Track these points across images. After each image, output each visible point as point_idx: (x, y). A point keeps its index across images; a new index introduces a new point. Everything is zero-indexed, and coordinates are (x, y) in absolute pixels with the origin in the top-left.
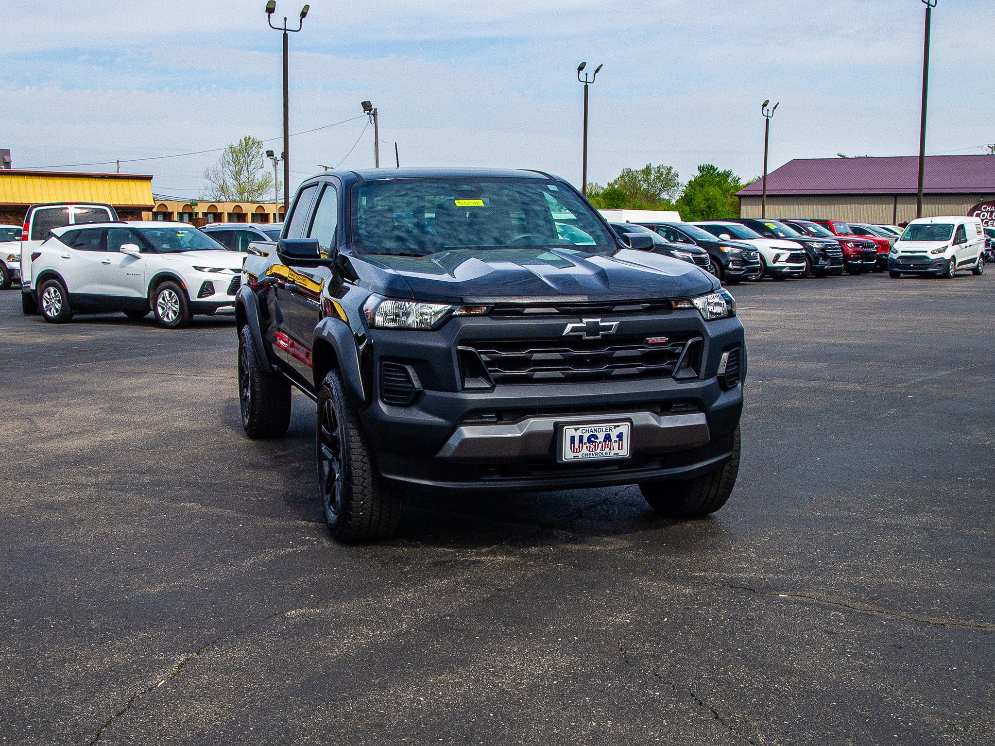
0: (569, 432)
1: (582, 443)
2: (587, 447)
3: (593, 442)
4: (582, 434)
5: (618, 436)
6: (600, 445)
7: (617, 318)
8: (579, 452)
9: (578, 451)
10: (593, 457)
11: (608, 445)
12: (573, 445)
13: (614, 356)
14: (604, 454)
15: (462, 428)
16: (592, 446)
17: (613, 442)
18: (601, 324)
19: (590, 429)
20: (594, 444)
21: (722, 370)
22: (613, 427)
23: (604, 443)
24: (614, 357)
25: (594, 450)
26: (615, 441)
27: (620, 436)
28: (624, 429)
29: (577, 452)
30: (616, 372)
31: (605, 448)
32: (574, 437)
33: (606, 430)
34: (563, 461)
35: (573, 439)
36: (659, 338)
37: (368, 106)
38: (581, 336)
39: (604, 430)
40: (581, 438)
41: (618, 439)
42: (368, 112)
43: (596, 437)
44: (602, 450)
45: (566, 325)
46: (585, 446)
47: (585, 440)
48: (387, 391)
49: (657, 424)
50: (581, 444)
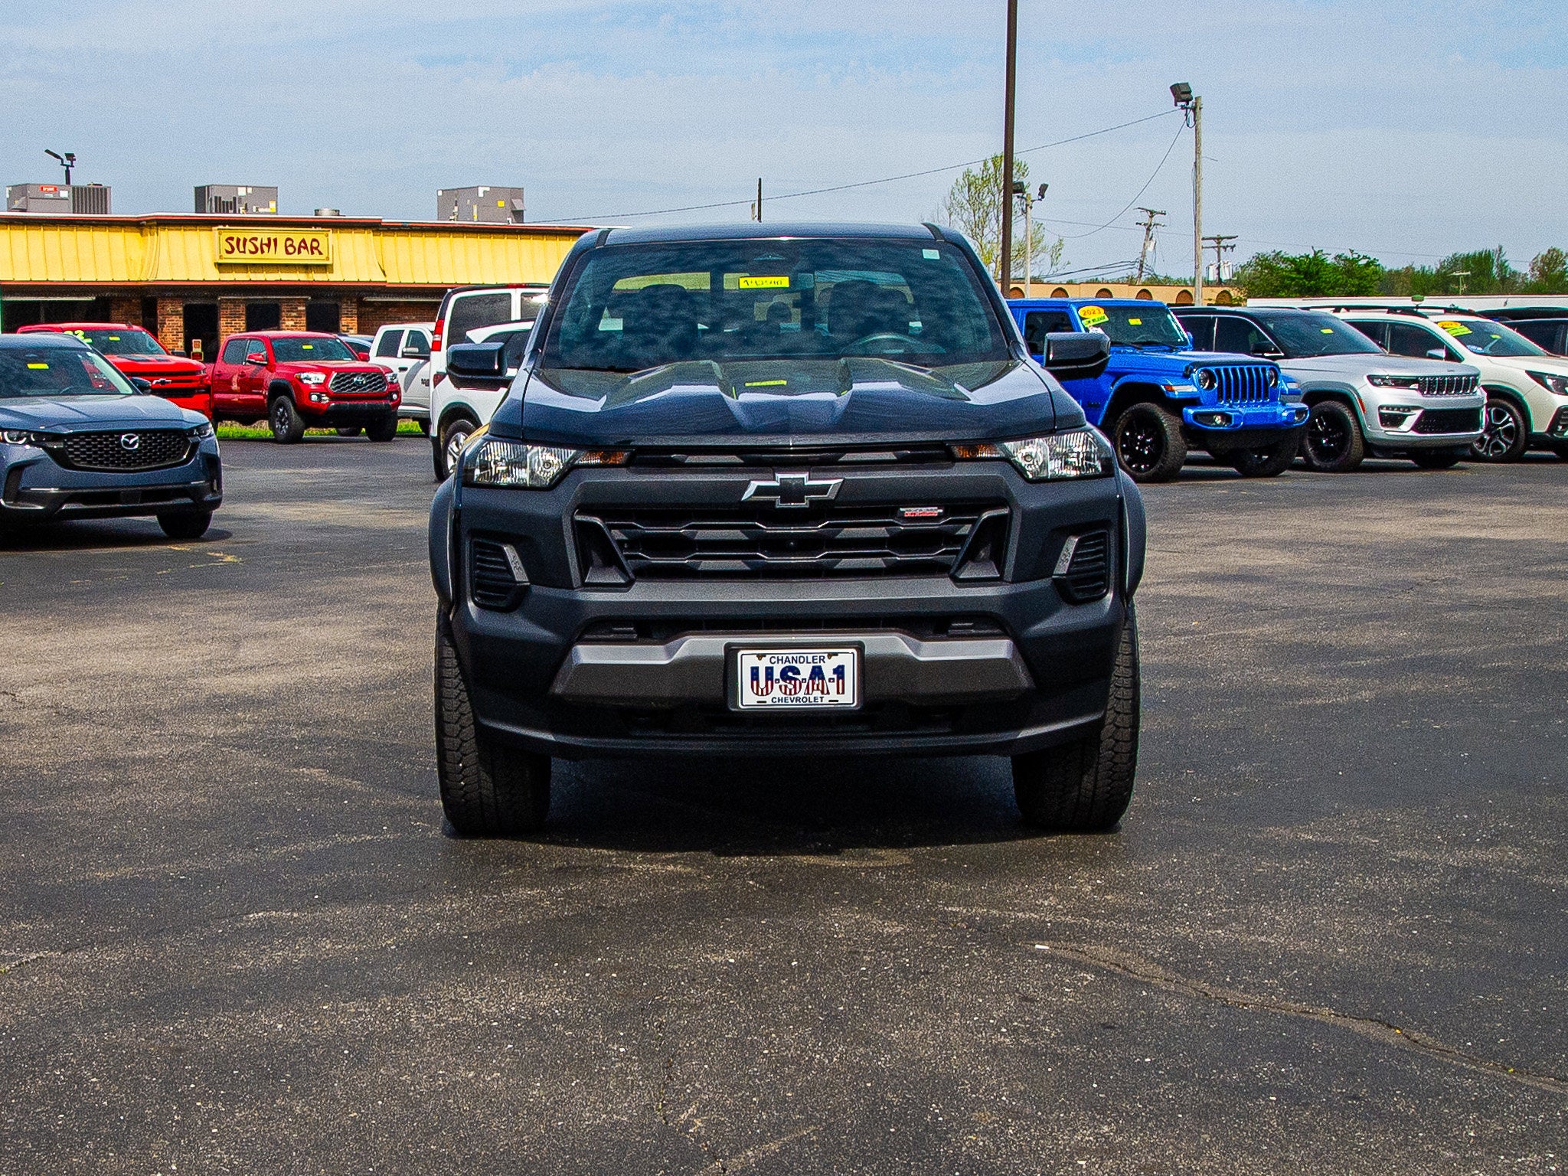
0: (747, 661)
1: (772, 680)
2: (780, 687)
3: (791, 679)
4: (771, 665)
5: (835, 671)
6: (804, 685)
7: (839, 474)
8: (767, 694)
9: (765, 693)
10: (790, 704)
11: (818, 685)
12: (755, 683)
13: (838, 537)
14: (812, 700)
15: (579, 647)
16: (790, 686)
17: (827, 679)
18: (808, 483)
19: (785, 657)
20: (793, 682)
21: (1062, 568)
22: (826, 655)
23: (811, 682)
24: (839, 540)
25: (793, 692)
26: (830, 679)
27: (839, 671)
28: (847, 659)
29: (762, 695)
30: (845, 563)
31: (813, 689)
32: (757, 668)
33: (813, 659)
34: (738, 707)
35: (755, 672)
36: (924, 509)
37: (1183, 93)
38: (773, 503)
39: (810, 660)
40: (769, 672)
41: (835, 676)
42: (1183, 103)
43: (797, 671)
44: (808, 693)
45: (748, 483)
46: (776, 686)
47: (777, 675)
48: (479, 586)
49: (911, 653)
50: (769, 682)
